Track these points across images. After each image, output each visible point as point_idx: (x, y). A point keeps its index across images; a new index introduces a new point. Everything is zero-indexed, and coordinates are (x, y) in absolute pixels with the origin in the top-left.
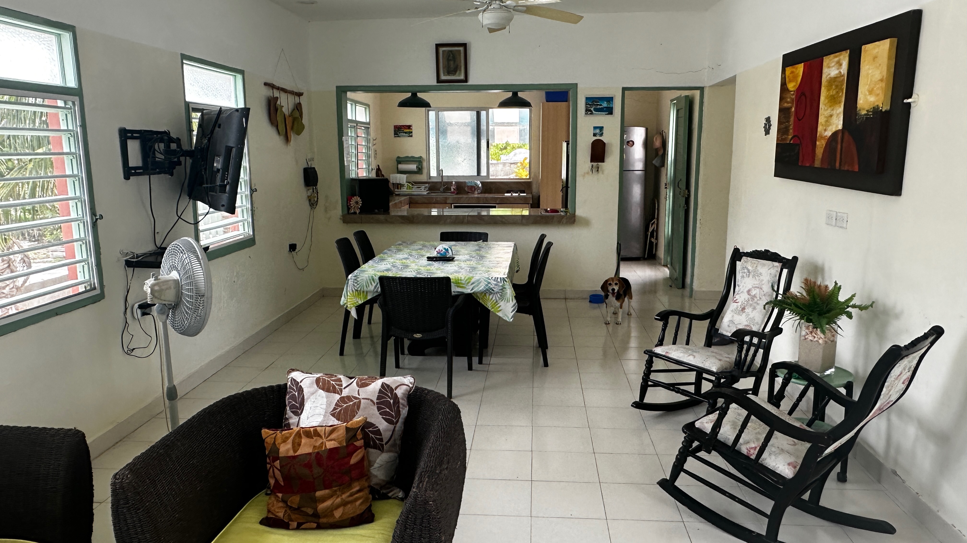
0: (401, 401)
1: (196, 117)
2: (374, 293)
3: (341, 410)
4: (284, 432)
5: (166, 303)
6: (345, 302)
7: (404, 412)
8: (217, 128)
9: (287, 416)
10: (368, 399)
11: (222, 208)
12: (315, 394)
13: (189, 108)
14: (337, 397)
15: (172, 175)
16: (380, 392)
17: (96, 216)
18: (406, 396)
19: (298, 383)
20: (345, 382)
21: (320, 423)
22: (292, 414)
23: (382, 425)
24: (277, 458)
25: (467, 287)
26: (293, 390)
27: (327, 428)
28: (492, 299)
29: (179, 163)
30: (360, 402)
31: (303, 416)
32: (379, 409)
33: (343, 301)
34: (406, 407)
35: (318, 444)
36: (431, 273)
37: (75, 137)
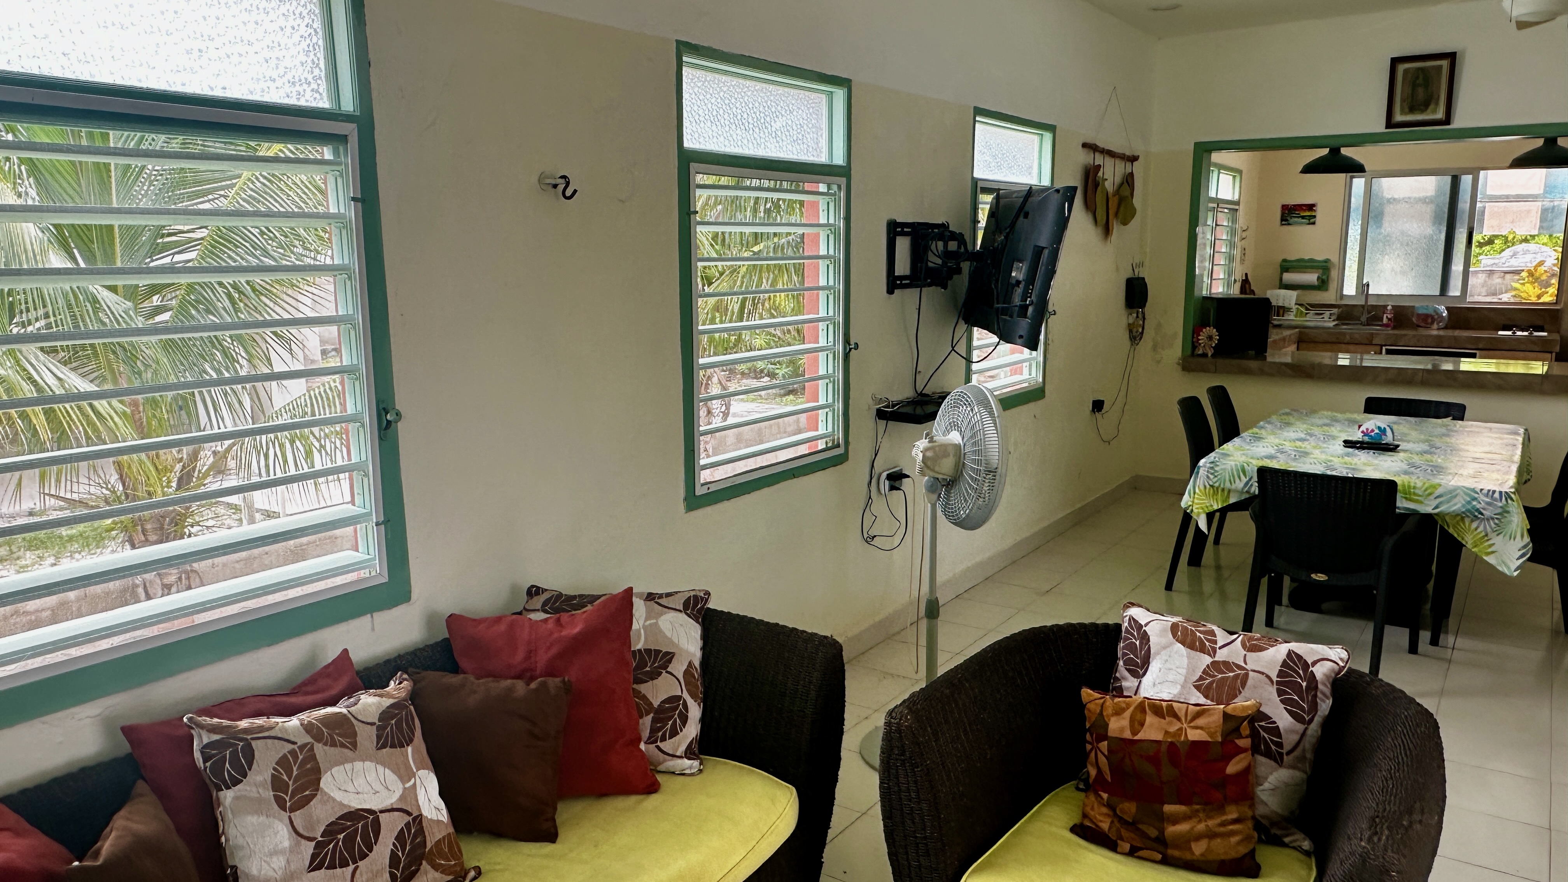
0: (1320, 686)
1: (986, 201)
2: (1242, 492)
3: (1211, 683)
4: (1117, 700)
5: (940, 477)
6: (1190, 503)
7: (1325, 706)
8: (1021, 218)
9: (1118, 675)
10: (1263, 673)
11: (1019, 341)
12: (1168, 649)
13: (978, 187)
14: (1207, 660)
15: (945, 287)
16: (1284, 664)
17: (849, 345)
18: (1331, 680)
19: (1141, 626)
20: (1222, 637)
21: (1175, 696)
22: (1127, 674)
23: (1283, 719)
24: (1104, 737)
25: (1426, 502)
26: (1133, 635)
27: (1190, 706)
28: (1476, 529)
29: (959, 271)
30: (1247, 675)
31: (1147, 680)
32: (1280, 693)
33: (1185, 501)
34: (1328, 698)
35: (1173, 729)
36: (1354, 469)
37: (836, 234)
